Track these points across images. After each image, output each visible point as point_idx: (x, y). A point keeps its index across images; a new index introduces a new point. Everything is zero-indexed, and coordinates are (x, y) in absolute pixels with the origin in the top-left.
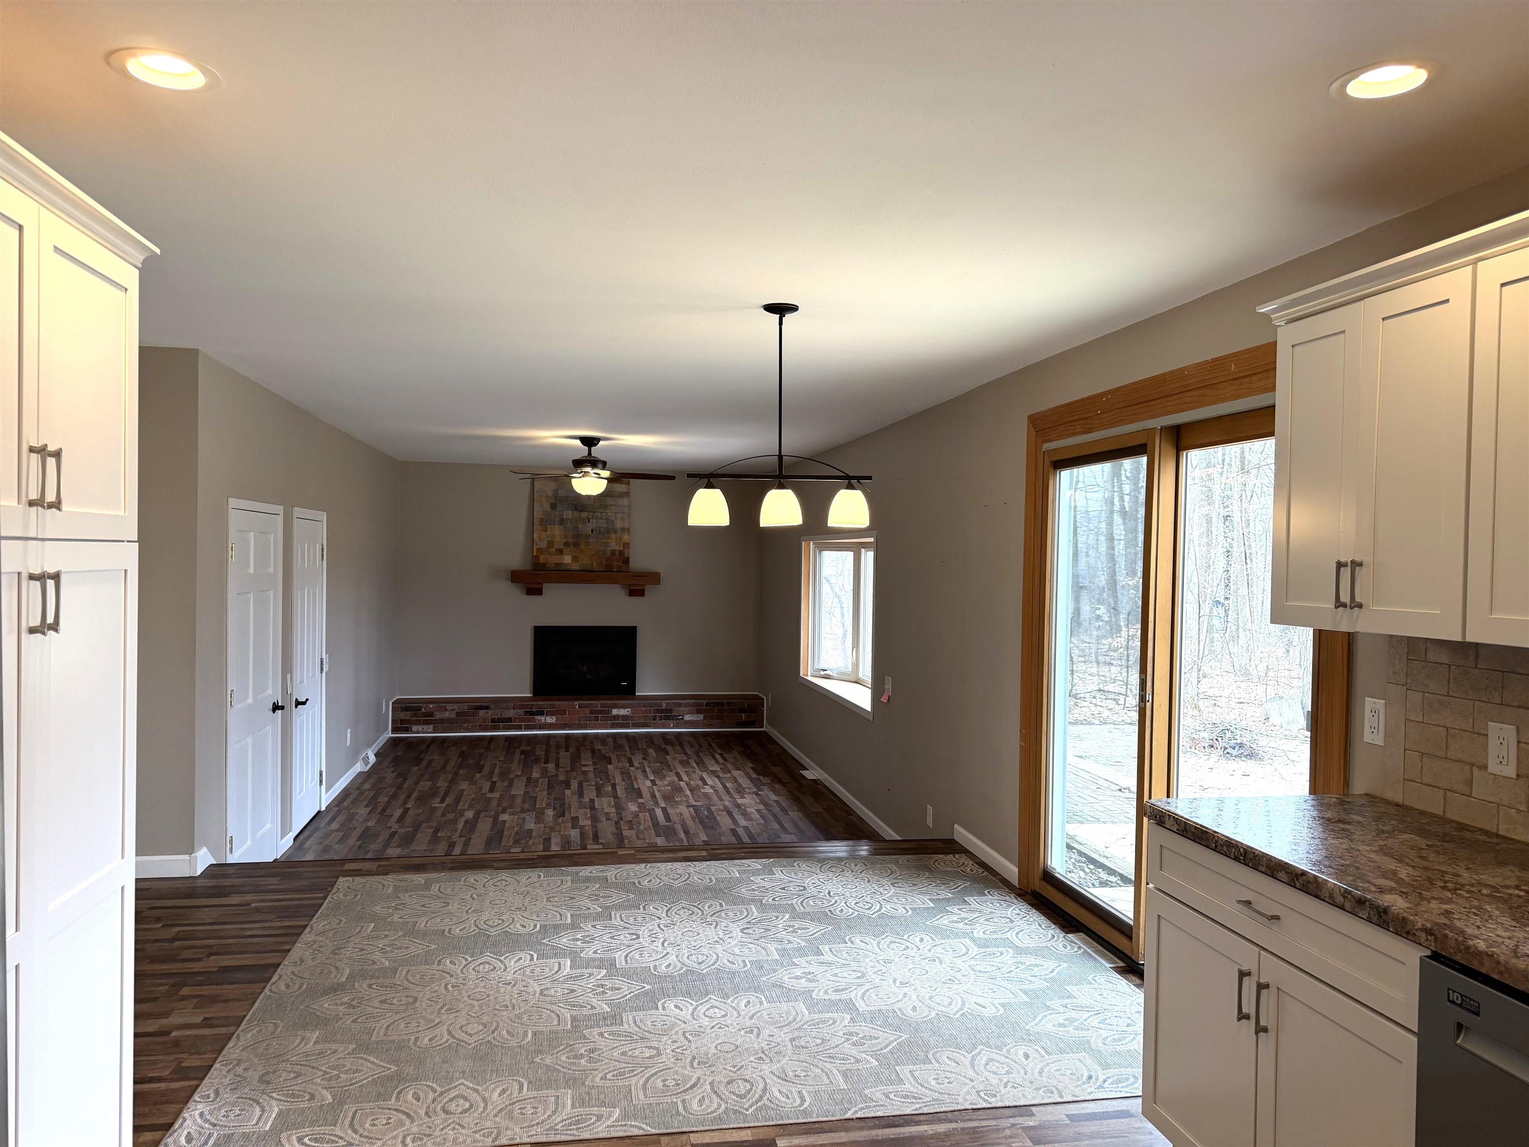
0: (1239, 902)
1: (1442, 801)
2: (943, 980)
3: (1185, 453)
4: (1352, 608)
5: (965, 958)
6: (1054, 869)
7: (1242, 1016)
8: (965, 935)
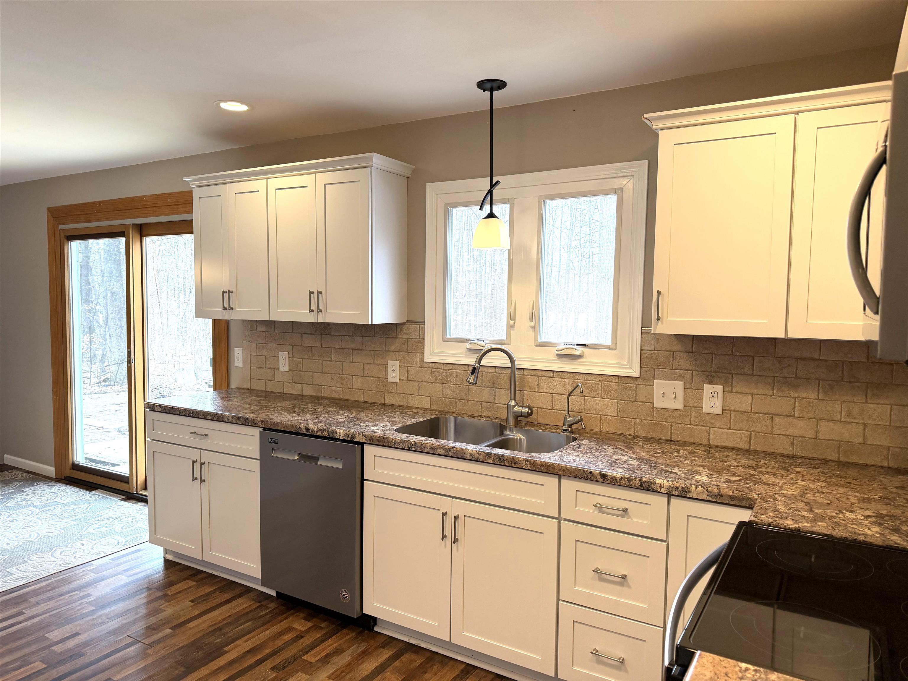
0: (191, 433)
1: (264, 384)
2: (22, 528)
3: (145, 238)
4: (229, 310)
5: (32, 515)
6: (79, 462)
7: (194, 479)
8: (29, 506)
